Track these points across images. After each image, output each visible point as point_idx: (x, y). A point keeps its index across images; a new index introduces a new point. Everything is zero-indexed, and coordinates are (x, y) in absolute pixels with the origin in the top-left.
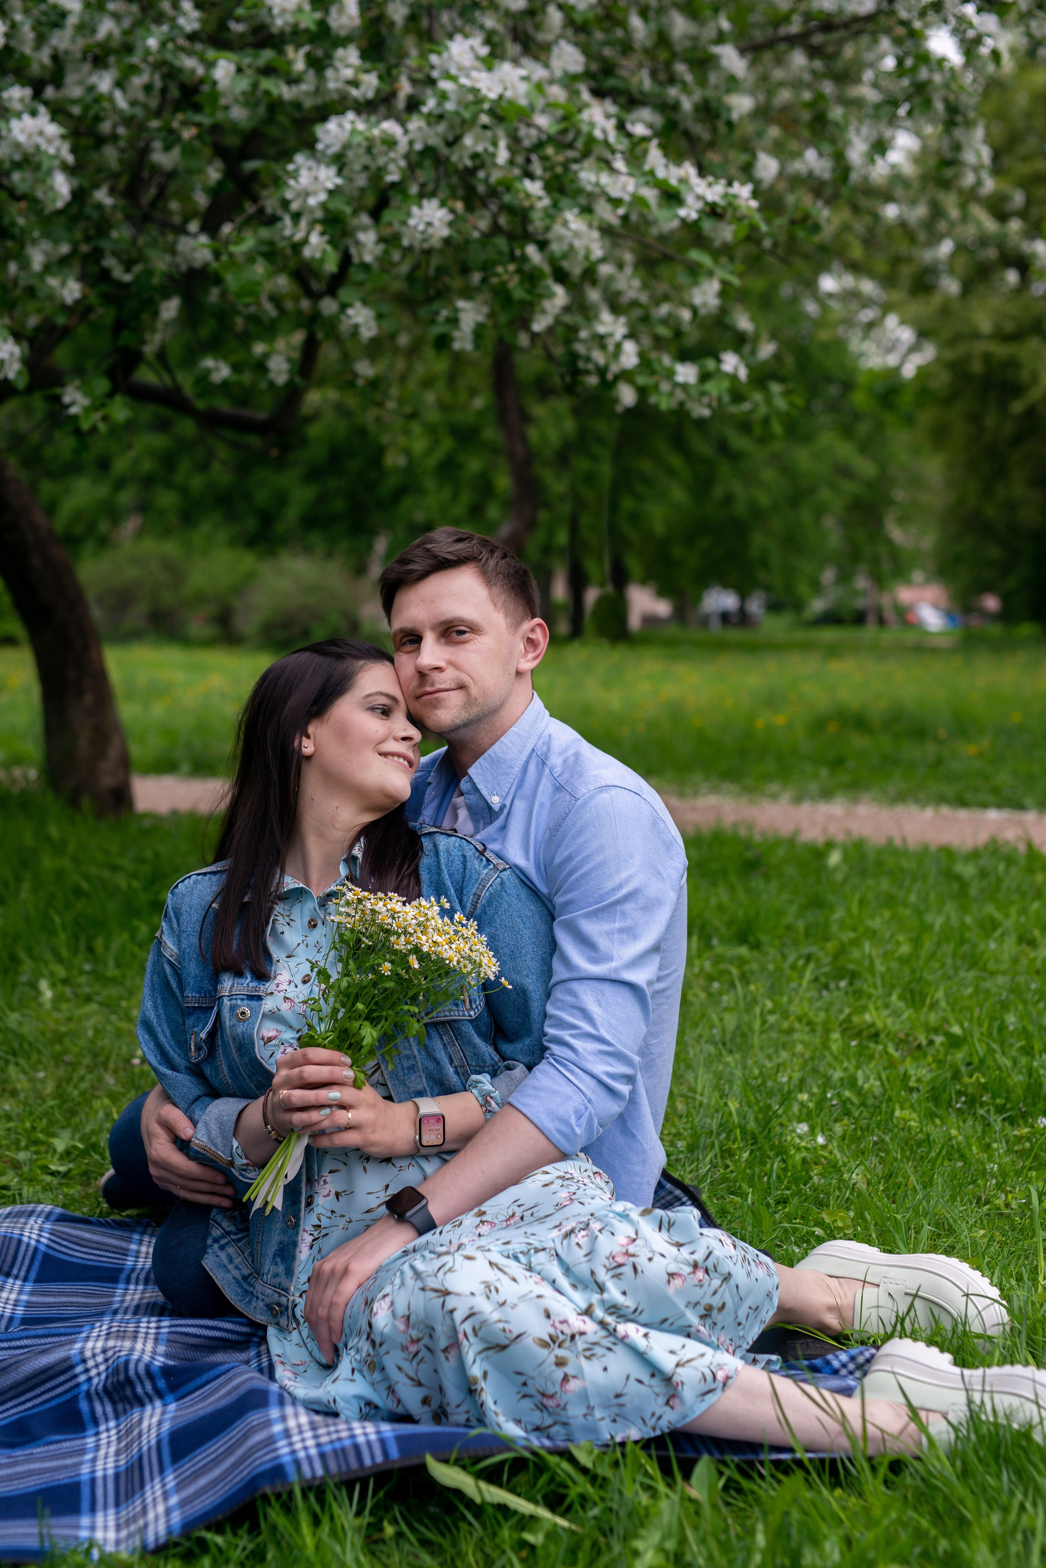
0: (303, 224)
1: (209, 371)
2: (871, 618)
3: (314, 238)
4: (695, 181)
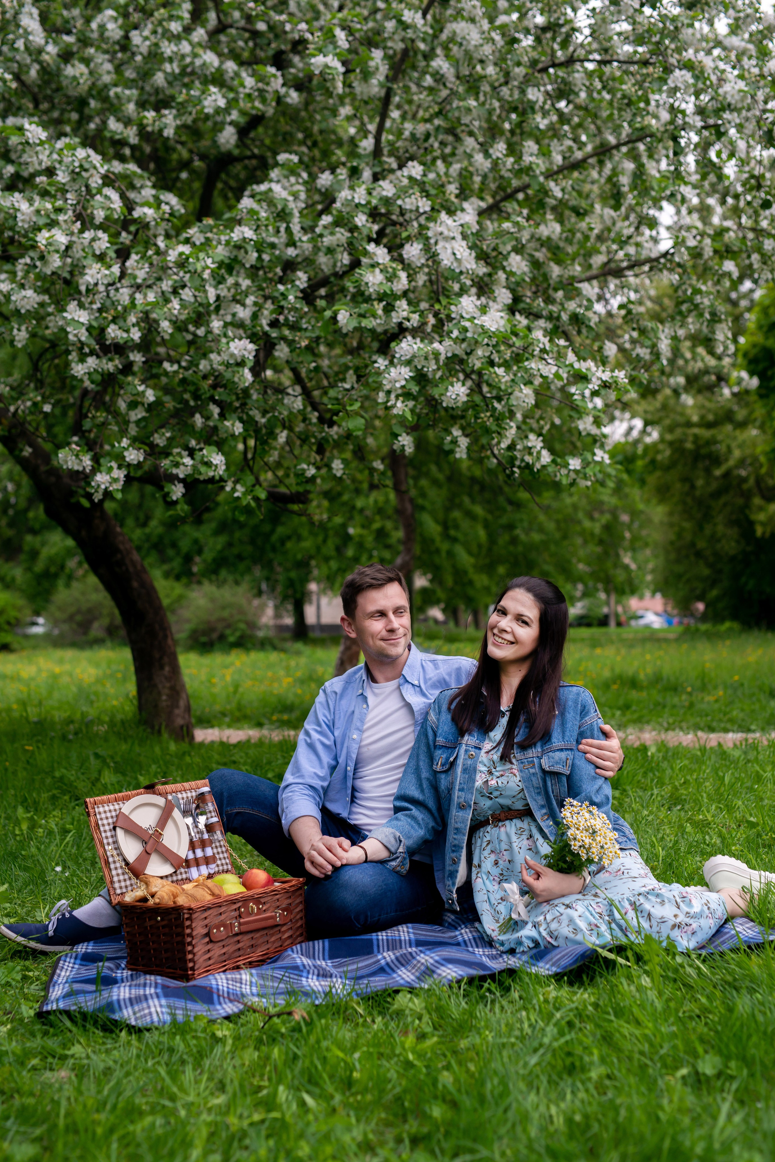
0: (393, 396)
1: (304, 470)
2: (612, 623)
3: (399, 404)
4: (594, 369)
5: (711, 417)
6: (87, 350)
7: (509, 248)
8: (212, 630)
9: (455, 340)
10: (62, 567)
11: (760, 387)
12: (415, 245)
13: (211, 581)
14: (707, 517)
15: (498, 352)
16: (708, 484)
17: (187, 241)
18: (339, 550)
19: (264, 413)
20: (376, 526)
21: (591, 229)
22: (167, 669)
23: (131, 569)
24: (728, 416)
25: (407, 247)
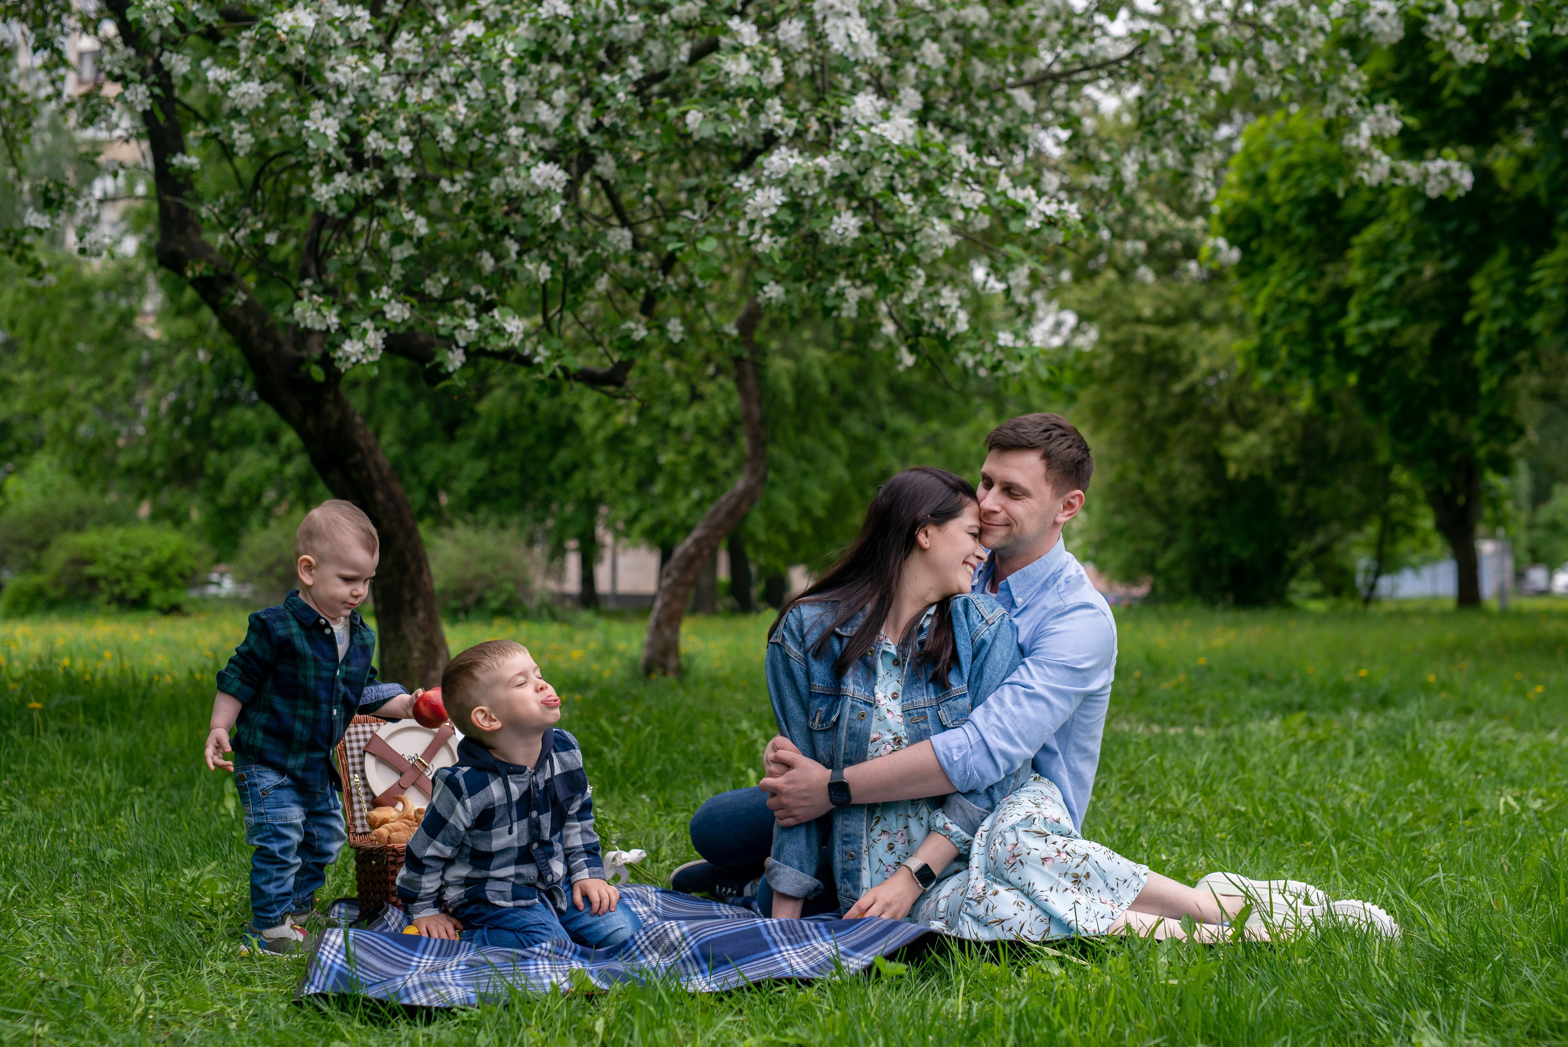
0: (758, 228)
3: (766, 239)
4: (1035, 199)
5: (1169, 311)
6: (333, 164)
7: (922, 32)
8: (468, 591)
9: (845, 154)
10: (258, 499)
11: (1242, 263)
12: (795, 22)
13: (466, 522)
14: (1160, 445)
15: (902, 176)
16: (1163, 403)
17: (478, 15)
18: (643, 484)
19: (581, 250)
20: (696, 450)
21: (1032, 17)
22: (421, 615)
23: (375, 475)
24: (1194, 312)
25: (784, 25)
